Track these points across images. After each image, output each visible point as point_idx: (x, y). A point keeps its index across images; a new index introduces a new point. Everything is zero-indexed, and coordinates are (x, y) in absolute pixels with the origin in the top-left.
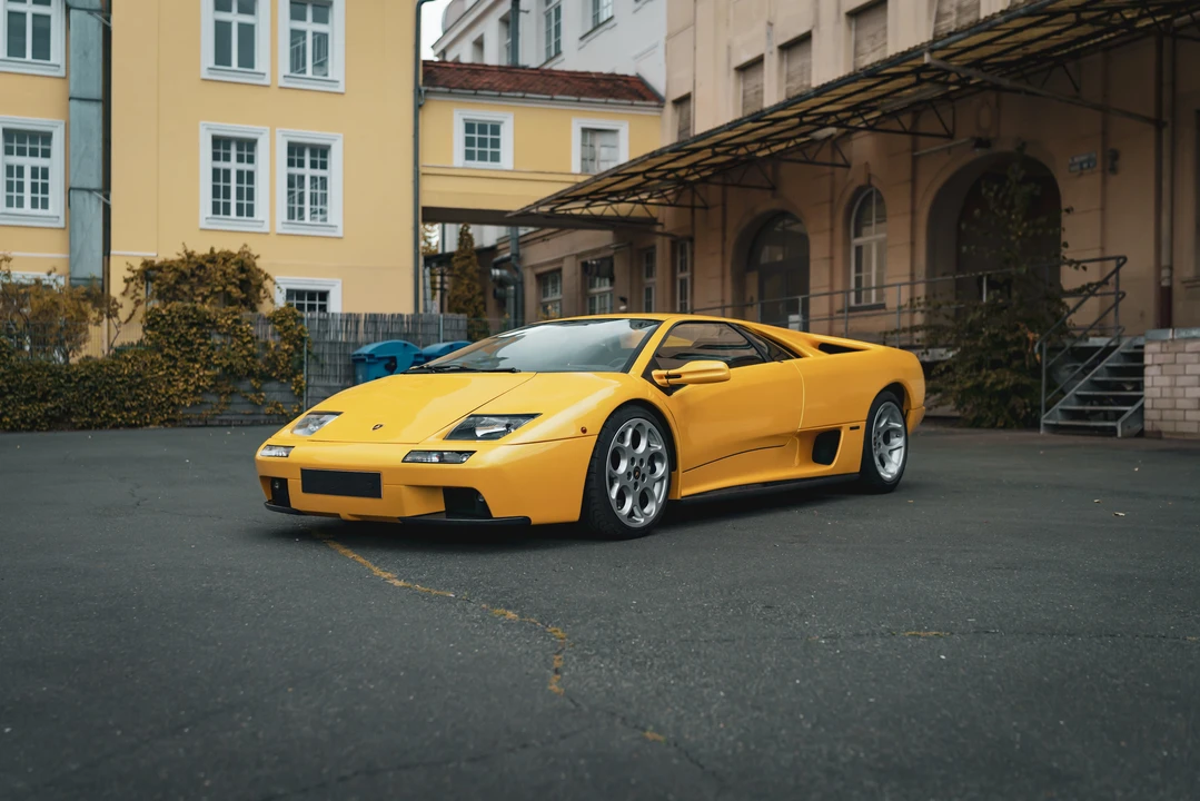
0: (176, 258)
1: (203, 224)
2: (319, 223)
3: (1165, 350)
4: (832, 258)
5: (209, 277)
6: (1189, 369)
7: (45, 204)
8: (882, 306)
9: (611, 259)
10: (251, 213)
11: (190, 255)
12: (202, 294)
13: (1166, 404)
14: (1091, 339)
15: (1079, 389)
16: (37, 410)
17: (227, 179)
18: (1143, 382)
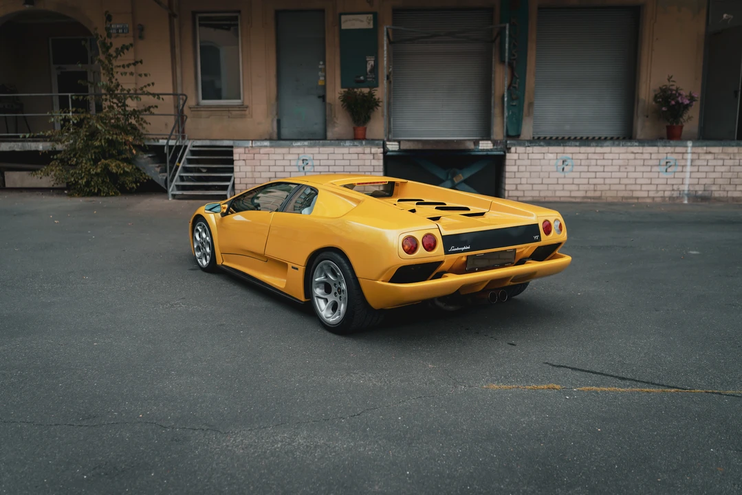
3: (247, 152)
6: (263, 163)
14: (161, 141)
15: (180, 172)
18: (233, 168)
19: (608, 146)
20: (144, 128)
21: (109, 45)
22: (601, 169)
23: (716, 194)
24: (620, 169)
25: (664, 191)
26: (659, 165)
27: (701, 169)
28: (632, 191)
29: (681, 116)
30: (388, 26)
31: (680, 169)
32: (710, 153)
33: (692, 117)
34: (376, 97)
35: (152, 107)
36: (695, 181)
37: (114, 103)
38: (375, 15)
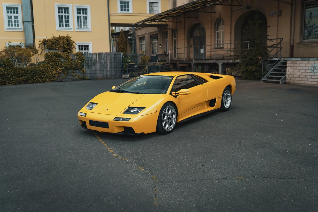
0: (51, 38)
1: (57, 29)
2: (85, 28)
3: (292, 63)
4: (211, 36)
5: (59, 43)
6: (297, 68)
7: (18, 26)
8: (223, 48)
9: (157, 34)
10: (69, 26)
11: (54, 38)
12: (58, 47)
13: (291, 76)
15: (270, 72)
16: (21, 79)
17: (62, 18)
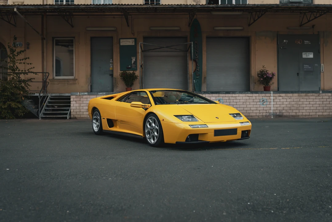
3: (77, 97)
6: (84, 102)
15: (45, 107)
18: (70, 105)
19: (237, 94)
20: (28, 88)
21: (14, 50)
22: (235, 103)
23: (285, 114)
24: (243, 103)
25: (263, 113)
26: (260, 102)
27: (277, 103)
28: (249, 113)
29: (269, 82)
30: (141, 43)
31: (268, 103)
32: (281, 96)
33: (274, 83)
34: (136, 75)
35: (32, 79)
36: (275, 108)
37: (15, 76)
38: (135, 39)
